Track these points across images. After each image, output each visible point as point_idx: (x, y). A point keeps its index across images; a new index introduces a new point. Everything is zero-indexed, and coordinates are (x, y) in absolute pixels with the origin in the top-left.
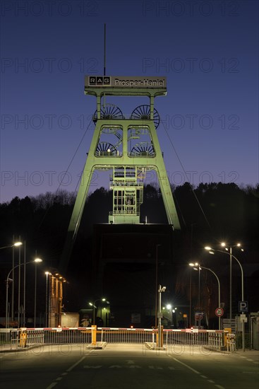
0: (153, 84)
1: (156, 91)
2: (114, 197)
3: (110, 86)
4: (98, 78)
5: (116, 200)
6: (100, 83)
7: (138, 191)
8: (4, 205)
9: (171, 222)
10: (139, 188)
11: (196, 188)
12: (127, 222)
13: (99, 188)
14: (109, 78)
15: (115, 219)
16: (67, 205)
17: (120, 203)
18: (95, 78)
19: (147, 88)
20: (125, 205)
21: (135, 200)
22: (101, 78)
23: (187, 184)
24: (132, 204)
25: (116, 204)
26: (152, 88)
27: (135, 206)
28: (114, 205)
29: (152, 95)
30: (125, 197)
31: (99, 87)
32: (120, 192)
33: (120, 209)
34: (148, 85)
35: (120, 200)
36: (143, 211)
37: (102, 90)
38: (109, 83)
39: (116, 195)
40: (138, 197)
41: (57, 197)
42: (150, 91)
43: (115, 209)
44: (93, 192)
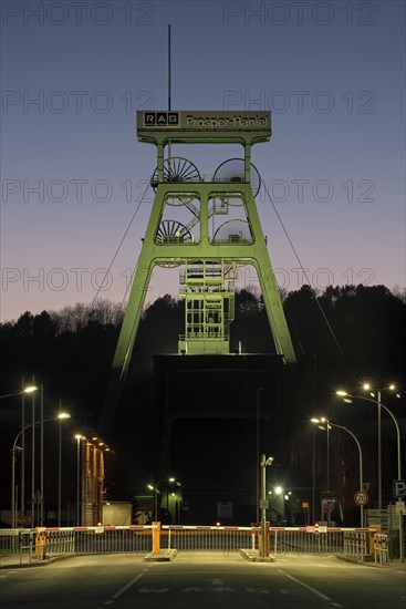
0: (248, 124)
1: (254, 134)
2: (187, 310)
3: (179, 127)
4: (159, 114)
5: (189, 315)
6: (162, 122)
7: (226, 300)
8: (8, 325)
9: (280, 351)
10: (227, 295)
11: (321, 294)
12: (208, 352)
13: (162, 296)
14: (177, 114)
15: (189, 346)
16: (110, 325)
17: (196, 321)
18: (153, 114)
19: (240, 130)
20: (204, 324)
21: (222, 315)
22: (164, 115)
23: (306, 289)
24: (216, 321)
25: (190, 322)
26: (248, 131)
27: (221, 326)
28: (187, 324)
29: (248, 141)
30: (204, 310)
31: (161, 130)
32: (196, 302)
33: (196, 330)
34: (241, 125)
35: (196, 316)
36: (234, 333)
37: (165, 135)
38: (177, 122)
39: (189, 307)
40: (226, 310)
41: (93, 311)
42: (243, 135)
43: (189, 330)
44: (152, 303)
